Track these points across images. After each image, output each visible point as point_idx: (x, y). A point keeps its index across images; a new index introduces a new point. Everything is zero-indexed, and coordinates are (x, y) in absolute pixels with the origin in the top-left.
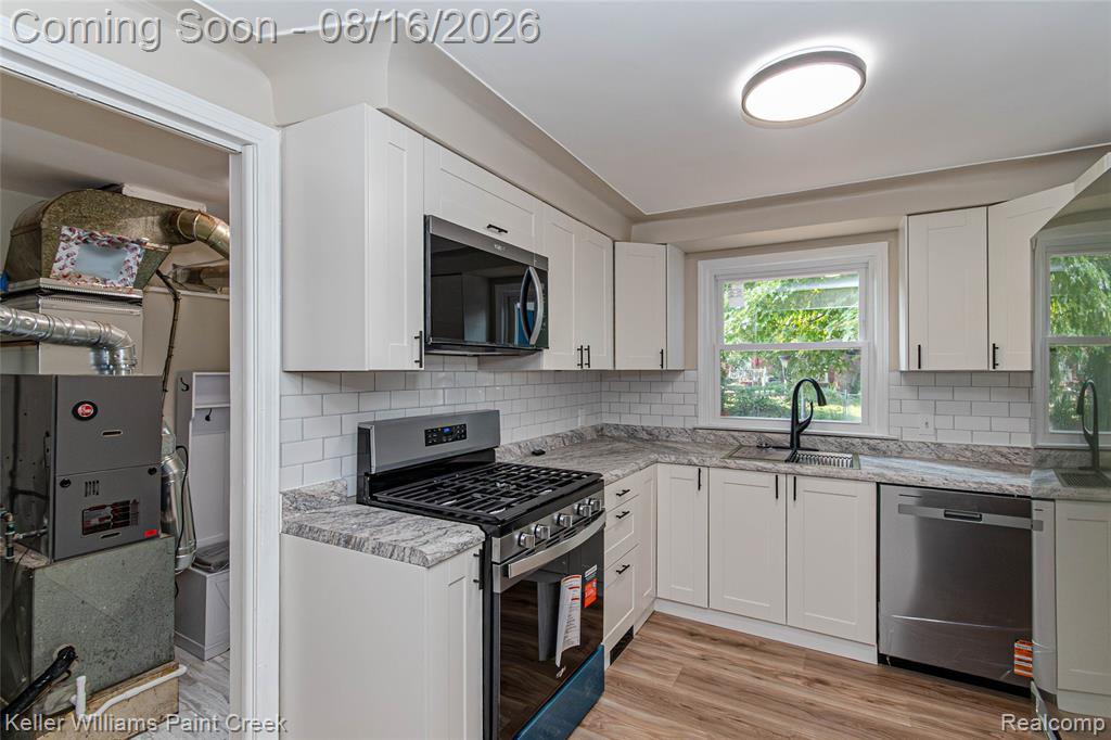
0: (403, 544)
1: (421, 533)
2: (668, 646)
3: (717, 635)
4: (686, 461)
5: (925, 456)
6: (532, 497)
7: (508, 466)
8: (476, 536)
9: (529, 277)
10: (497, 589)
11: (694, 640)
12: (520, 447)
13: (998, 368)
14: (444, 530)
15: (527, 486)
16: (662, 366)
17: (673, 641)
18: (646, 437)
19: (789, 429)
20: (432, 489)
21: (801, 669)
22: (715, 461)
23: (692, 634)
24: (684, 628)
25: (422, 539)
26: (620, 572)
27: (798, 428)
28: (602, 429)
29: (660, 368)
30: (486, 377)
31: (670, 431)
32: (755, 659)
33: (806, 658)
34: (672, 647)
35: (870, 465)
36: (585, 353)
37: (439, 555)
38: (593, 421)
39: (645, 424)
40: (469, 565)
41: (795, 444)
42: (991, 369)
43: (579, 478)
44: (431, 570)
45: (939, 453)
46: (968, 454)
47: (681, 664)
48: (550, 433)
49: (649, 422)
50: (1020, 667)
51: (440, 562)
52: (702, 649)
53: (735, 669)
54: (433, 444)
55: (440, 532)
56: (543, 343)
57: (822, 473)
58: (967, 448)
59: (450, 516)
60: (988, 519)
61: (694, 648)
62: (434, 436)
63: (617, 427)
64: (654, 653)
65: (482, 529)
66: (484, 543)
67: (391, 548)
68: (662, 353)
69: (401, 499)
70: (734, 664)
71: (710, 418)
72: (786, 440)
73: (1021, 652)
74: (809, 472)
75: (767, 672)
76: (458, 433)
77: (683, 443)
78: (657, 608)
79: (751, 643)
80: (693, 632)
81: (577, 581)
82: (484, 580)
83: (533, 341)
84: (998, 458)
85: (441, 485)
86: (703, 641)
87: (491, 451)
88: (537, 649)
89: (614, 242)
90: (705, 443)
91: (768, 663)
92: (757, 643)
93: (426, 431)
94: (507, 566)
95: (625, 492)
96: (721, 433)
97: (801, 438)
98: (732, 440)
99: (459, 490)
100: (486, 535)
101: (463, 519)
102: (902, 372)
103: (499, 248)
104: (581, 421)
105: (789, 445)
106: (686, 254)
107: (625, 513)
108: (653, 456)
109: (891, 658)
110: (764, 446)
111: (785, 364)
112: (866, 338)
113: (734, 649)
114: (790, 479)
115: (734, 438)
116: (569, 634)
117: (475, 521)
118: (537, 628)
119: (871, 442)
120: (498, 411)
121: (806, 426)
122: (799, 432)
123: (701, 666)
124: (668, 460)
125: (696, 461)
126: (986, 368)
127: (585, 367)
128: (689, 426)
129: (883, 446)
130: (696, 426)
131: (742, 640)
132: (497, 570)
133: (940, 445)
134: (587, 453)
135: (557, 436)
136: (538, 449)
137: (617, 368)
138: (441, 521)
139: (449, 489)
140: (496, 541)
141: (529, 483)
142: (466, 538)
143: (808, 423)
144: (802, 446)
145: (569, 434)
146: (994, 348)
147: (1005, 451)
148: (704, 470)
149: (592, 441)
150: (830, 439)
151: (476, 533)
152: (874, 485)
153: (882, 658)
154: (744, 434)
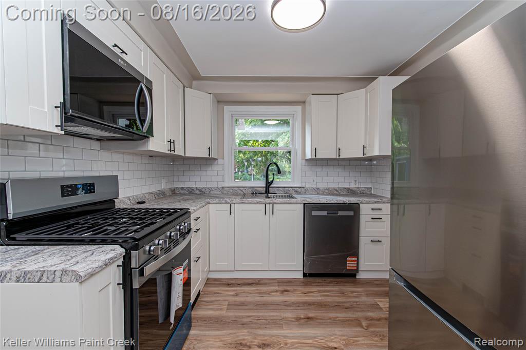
0: (53, 268)
1: (69, 257)
2: (218, 293)
3: (239, 282)
4: (224, 202)
5: (314, 193)
6: (152, 224)
7: (125, 209)
8: (118, 252)
9: (142, 90)
10: (136, 285)
11: (229, 287)
12: (130, 199)
13: (340, 157)
14: (91, 252)
15: (145, 218)
16: (209, 155)
17: (220, 290)
18: (199, 193)
19: (265, 185)
20: (69, 227)
21: (277, 288)
22: (238, 200)
23: (228, 285)
24: (224, 283)
25: (70, 262)
26: (196, 261)
27: (269, 184)
28: (174, 190)
29: (208, 156)
30: (105, 155)
31: (210, 189)
32: (258, 288)
33: (278, 282)
34: (221, 293)
35: (299, 198)
36: (172, 144)
37: (90, 270)
38: (170, 186)
39: (198, 187)
40: (115, 274)
41: (267, 192)
42: (338, 157)
43: (176, 212)
44: (84, 284)
45: (318, 191)
46: (327, 191)
47: (227, 300)
48: (148, 192)
49: (200, 185)
50: (349, 266)
51: (92, 275)
52: (234, 291)
53: (251, 296)
54: (68, 195)
55: (86, 254)
56: (150, 131)
57: (284, 202)
58: (326, 189)
59: (92, 242)
60: (340, 213)
61: (231, 291)
62: (68, 189)
63: (182, 189)
64: (213, 299)
65: (122, 246)
66: (124, 256)
67: (39, 274)
68: (209, 149)
69: (42, 236)
70: (251, 294)
71: (230, 182)
72: (263, 190)
73: (349, 261)
74: (279, 202)
75: (265, 293)
76: (89, 188)
77: (218, 194)
78: (210, 276)
79: (255, 282)
80: (229, 283)
81: (180, 270)
82: (126, 282)
83: (145, 129)
84: (335, 192)
85: (78, 223)
86: (235, 287)
87: (112, 202)
88: (157, 316)
89: (184, 87)
90: (228, 193)
91: (264, 289)
92: (257, 281)
93: (62, 187)
94: (143, 268)
95: (198, 218)
96: (235, 189)
97: (270, 189)
98: (240, 192)
99: (93, 225)
100: (126, 250)
101: (104, 242)
102: (306, 160)
103: (122, 62)
104: (164, 186)
105: (264, 192)
106: (218, 102)
107: (198, 230)
108: (208, 200)
109: (309, 274)
110: (255, 193)
111: (246, 164)
112: (293, 146)
113: (249, 286)
114: (271, 205)
115: (241, 191)
116: (177, 302)
117: (114, 242)
118: (157, 303)
119: (296, 189)
120: (117, 176)
121: (271, 184)
122: (269, 187)
123: (237, 299)
124: (215, 201)
125: (229, 201)
126: (335, 157)
127: (172, 152)
128: (220, 186)
129: (299, 190)
130: (223, 186)
131: (250, 281)
132: (136, 273)
133: (318, 188)
134: (172, 201)
135: (151, 193)
136: (140, 200)
137: (186, 156)
138: (84, 247)
139: (86, 225)
140: (134, 253)
141: (147, 216)
142: (111, 255)
143: (272, 182)
144: (270, 192)
145: (158, 192)
146: (339, 149)
147: (338, 189)
148: (233, 205)
149: (170, 196)
150: (280, 189)
151: (119, 250)
152: (303, 205)
153: (305, 275)
154: (245, 188)
